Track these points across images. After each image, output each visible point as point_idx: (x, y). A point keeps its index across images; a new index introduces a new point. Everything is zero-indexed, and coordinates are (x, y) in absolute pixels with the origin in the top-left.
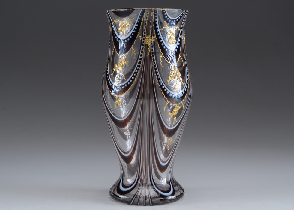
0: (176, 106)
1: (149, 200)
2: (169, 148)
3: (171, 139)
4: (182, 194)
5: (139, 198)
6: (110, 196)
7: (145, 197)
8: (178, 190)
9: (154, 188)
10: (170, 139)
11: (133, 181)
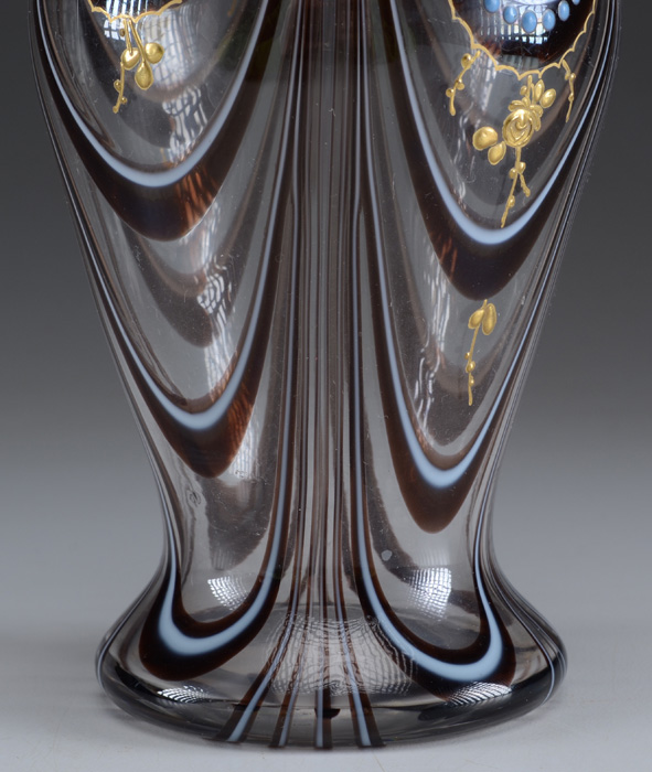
0: (524, 82)
1: (355, 716)
2: (475, 373)
3: (487, 312)
4: (556, 662)
5: (288, 697)
6: (96, 686)
7: (327, 692)
8: (532, 643)
9: (380, 634)
10: (480, 313)
11: (247, 591)
